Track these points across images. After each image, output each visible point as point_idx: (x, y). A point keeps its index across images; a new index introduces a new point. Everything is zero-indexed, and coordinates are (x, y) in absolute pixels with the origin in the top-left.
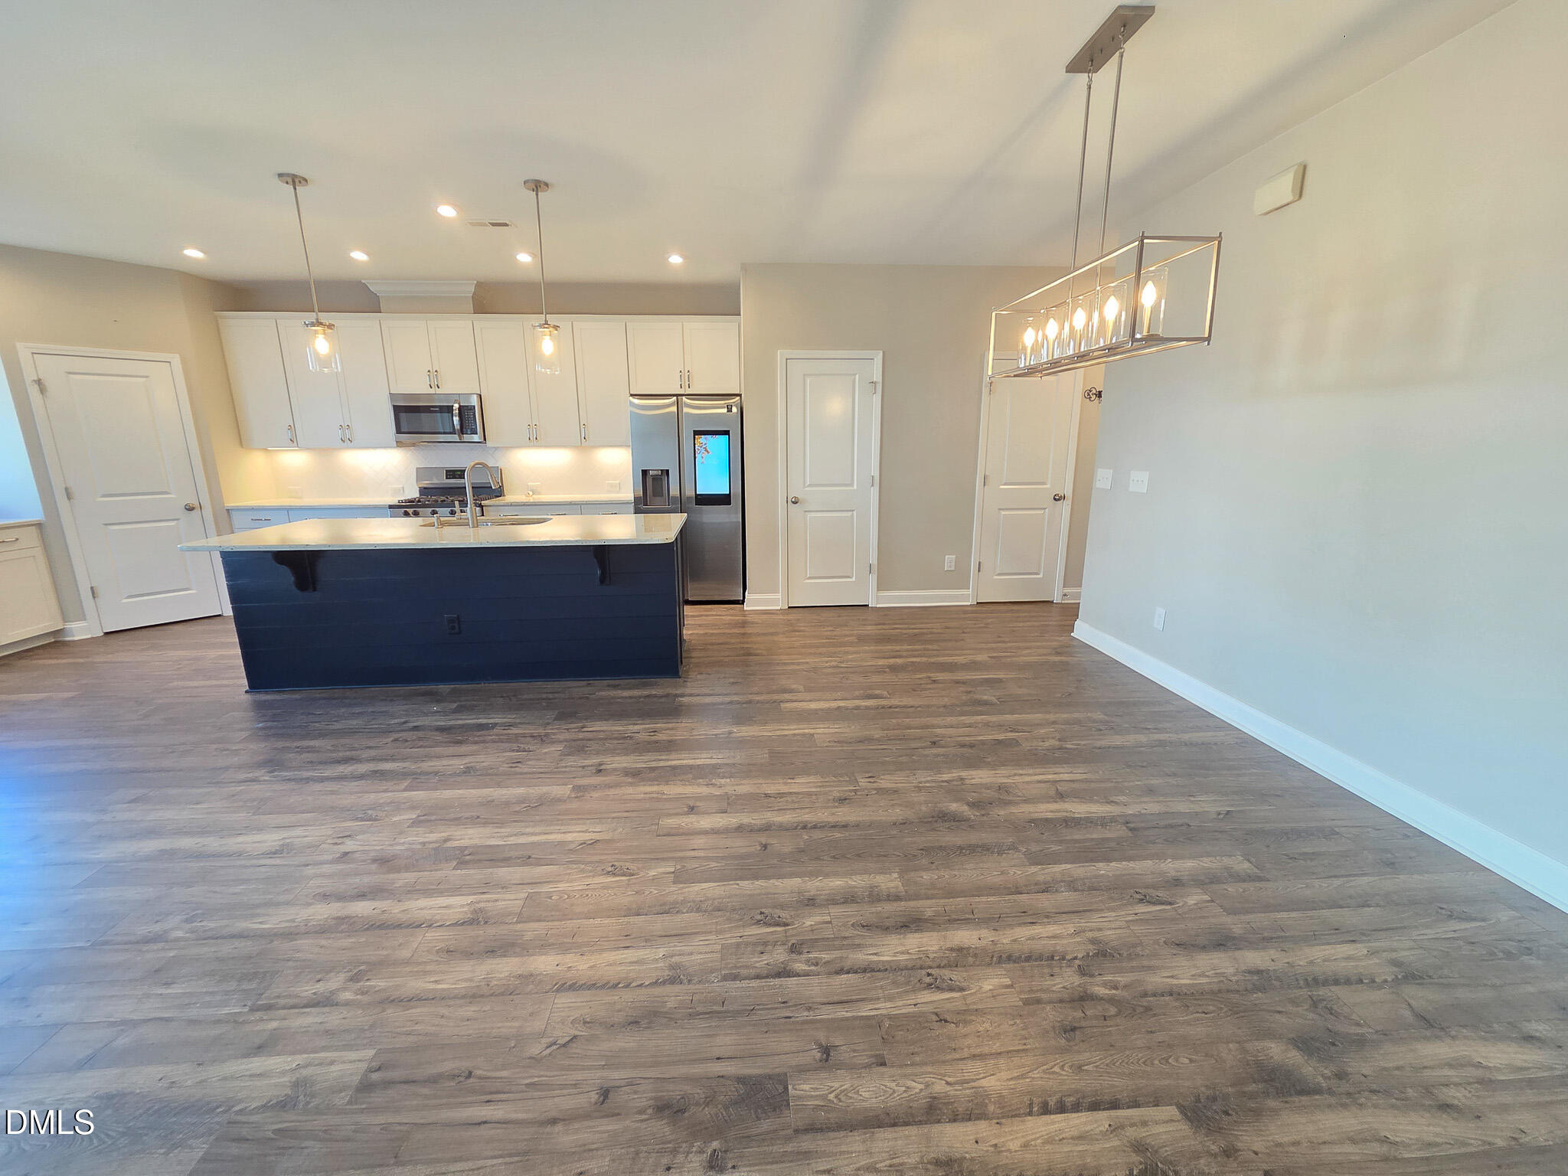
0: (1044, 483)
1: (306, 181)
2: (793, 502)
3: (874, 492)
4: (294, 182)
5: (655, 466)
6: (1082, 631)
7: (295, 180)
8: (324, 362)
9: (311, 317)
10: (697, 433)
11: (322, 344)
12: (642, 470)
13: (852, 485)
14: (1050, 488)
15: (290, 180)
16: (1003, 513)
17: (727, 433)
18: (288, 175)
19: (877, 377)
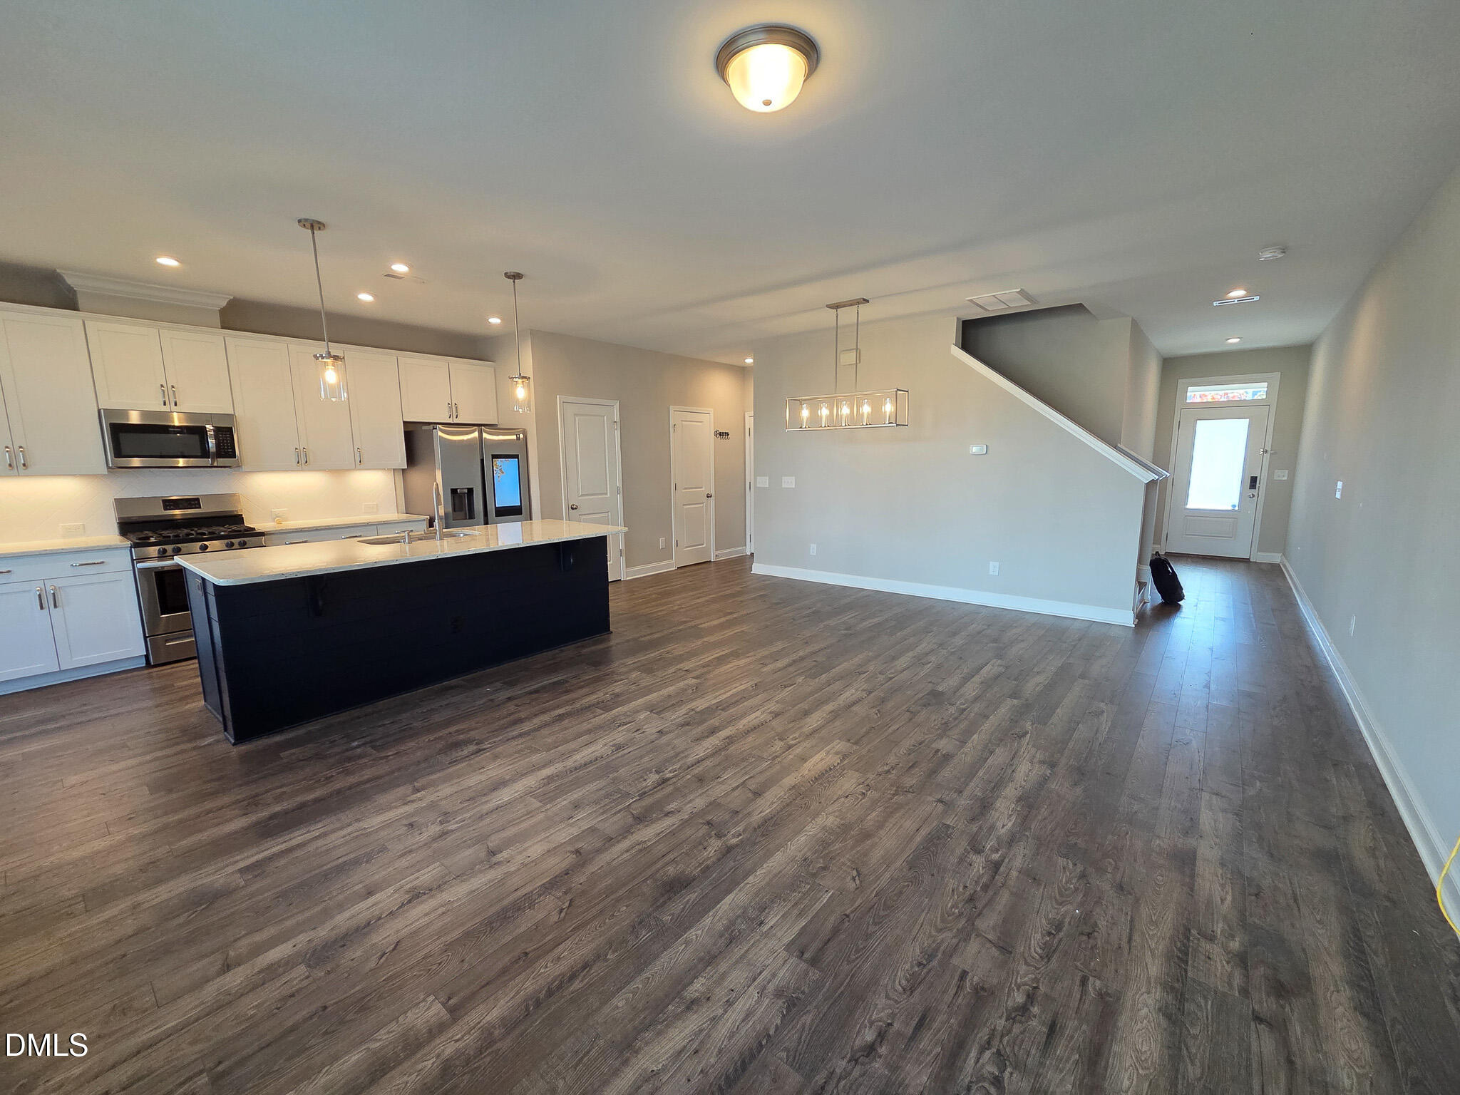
0: (702, 488)
1: (324, 225)
2: (572, 508)
3: (620, 498)
4: (312, 226)
5: (462, 485)
6: (758, 569)
7: (314, 225)
8: (333, 390)
9: (320, 347)
10: (495, 457)
11: (331, 375)
12: (451, 489)
13: (606, 494)
14: (705, 491)
15: (308, 225)
16: (685, 507)
17: (516, 457)
18: (306, 220)
19: (617, 418)
